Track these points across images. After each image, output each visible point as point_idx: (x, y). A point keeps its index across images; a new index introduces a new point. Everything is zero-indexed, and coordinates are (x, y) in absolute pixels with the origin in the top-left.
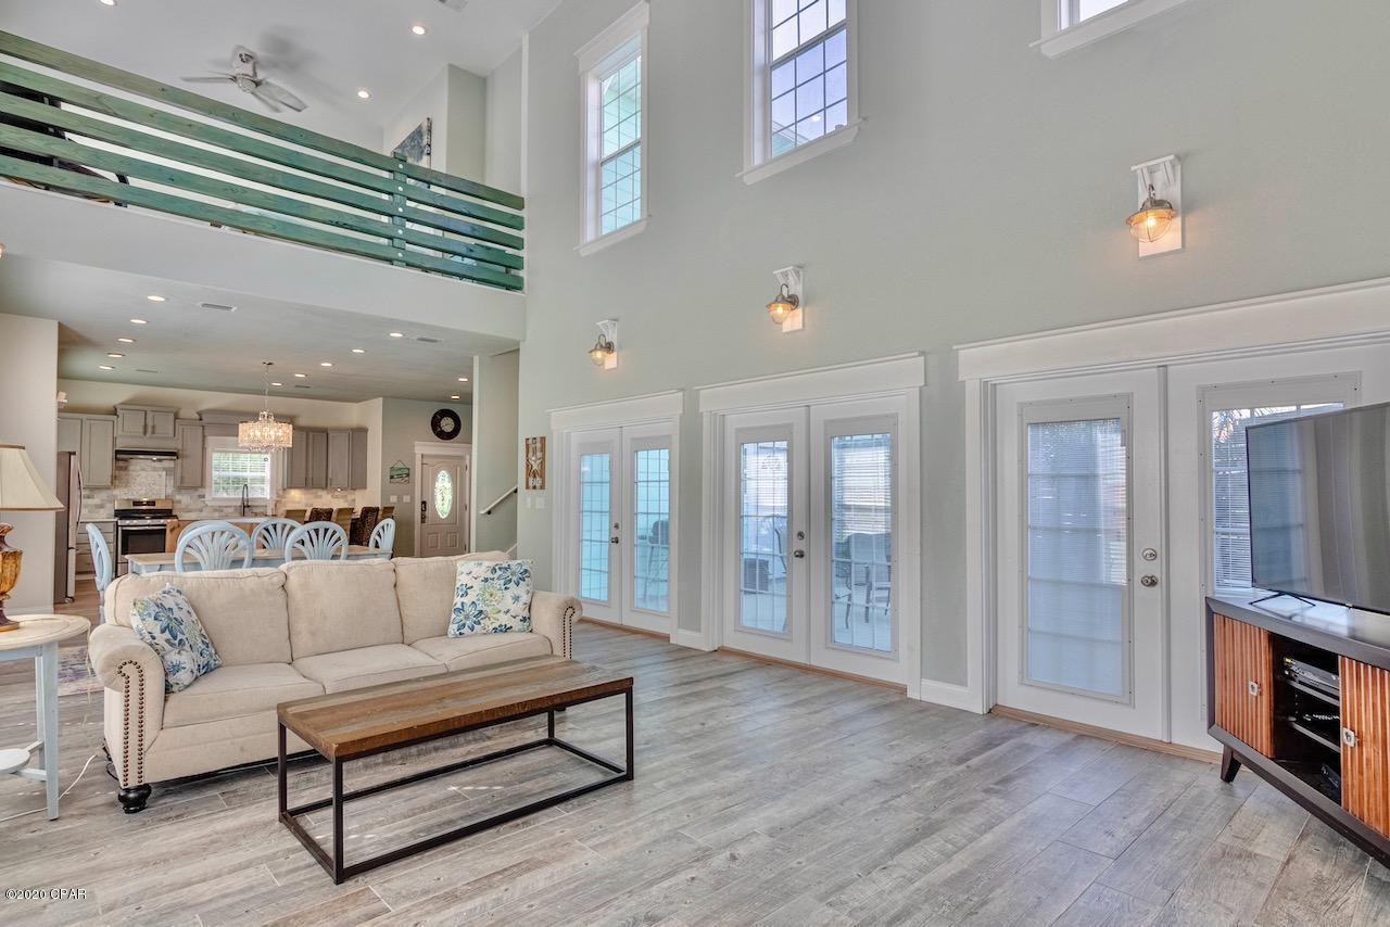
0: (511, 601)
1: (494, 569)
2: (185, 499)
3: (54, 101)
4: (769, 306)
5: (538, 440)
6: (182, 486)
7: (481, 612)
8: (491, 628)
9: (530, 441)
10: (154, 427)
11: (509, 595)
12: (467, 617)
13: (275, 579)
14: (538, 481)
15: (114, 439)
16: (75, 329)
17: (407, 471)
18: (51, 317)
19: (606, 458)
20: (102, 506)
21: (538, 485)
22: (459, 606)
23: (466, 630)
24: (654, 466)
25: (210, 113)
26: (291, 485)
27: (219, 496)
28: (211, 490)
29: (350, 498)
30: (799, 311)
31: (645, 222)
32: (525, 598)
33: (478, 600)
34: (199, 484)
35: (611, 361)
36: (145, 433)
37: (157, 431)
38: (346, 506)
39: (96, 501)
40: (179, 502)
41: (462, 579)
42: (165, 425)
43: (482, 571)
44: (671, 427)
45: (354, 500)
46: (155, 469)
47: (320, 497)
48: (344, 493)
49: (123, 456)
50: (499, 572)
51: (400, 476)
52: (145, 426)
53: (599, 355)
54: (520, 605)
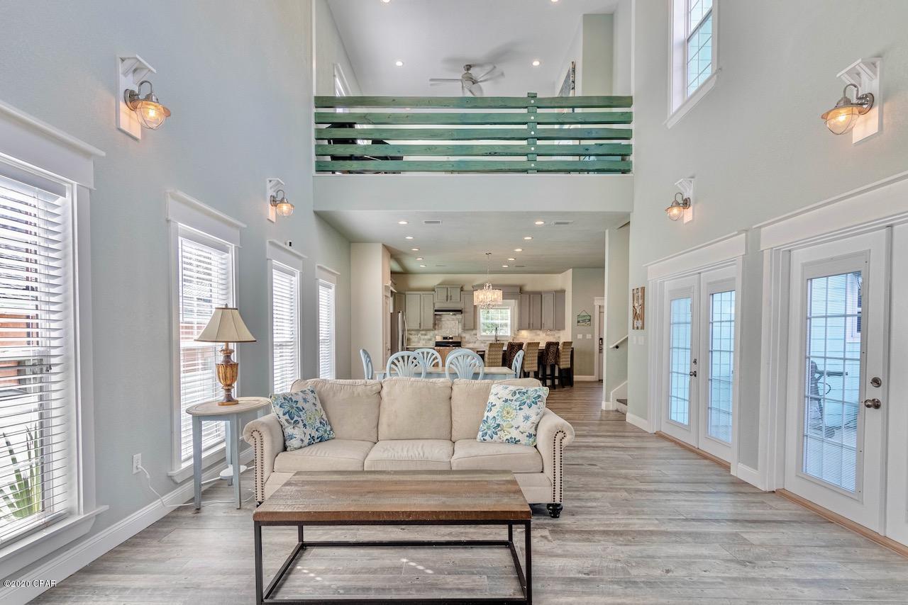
0: (522, 419)
1: (515, 393)
2: (467, 336)
3: (351, 125)
4: (825, 117)
5: (640, 289)
6: (465, 329)
7: (499, 425)
8: (505, 439)
9: (635, 291)
10: (451, 296)
11: (522, 414)
12: (488, 428)
13: (374, 388)
14: (639, 323)
15: (434, 304)
16: (395, 247)
17: (588, 318)
18: (379, 242)
19: (689, 301)
20: (430, 340)
21: (640, 326)
22: (485, 419)
23: (487, 438)
24: (726, 307)
25: (417, 105)
26: (520, 328)
27: (484, 334)
28: (480, 331)
29: (557, 335)
30: (875, 112)
31: (715, 76)
32: (534, 418)
33: (498, 415)
34: (472, 327)
35: (688, 215)
36: (447, 300)
37: (453, 298)
38: (553, 340)
39: (428, 337)
40: (465, 337)
41: (492, 399)
42: (456, 294)
43: (505, 394)
44: (735, 271)
45: (559, 337)
46: (453, 320)
47: (539, 335)
48: (552, 332)
49: (439, 312)
50: (518, 396)
51: (584, 321)
52: (447, 296)
53: (675, 211)
54: (529, 423)
